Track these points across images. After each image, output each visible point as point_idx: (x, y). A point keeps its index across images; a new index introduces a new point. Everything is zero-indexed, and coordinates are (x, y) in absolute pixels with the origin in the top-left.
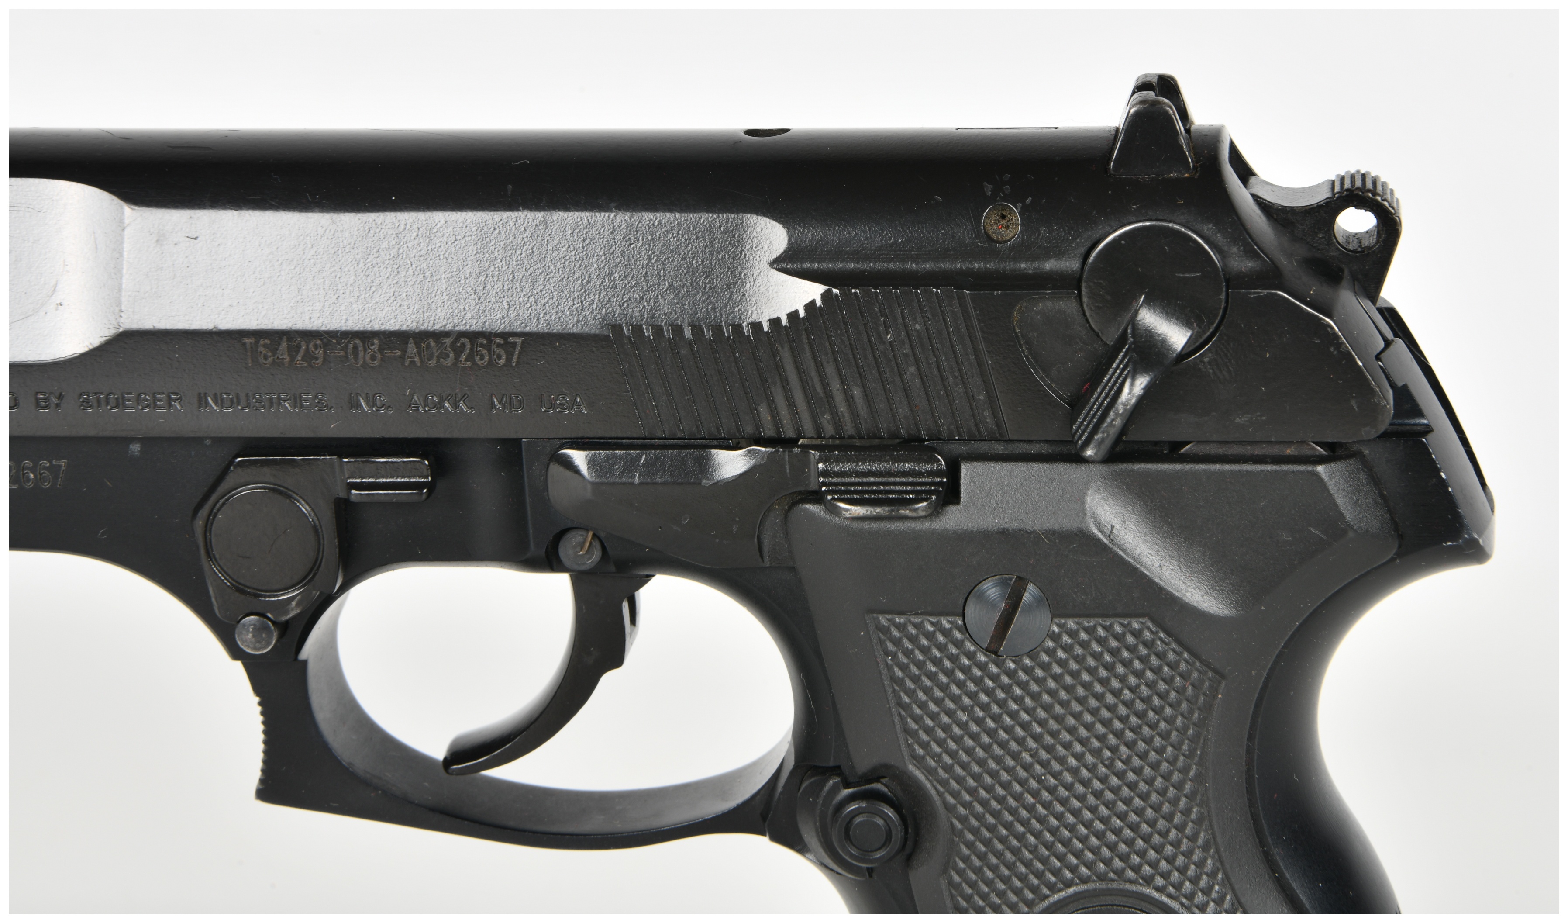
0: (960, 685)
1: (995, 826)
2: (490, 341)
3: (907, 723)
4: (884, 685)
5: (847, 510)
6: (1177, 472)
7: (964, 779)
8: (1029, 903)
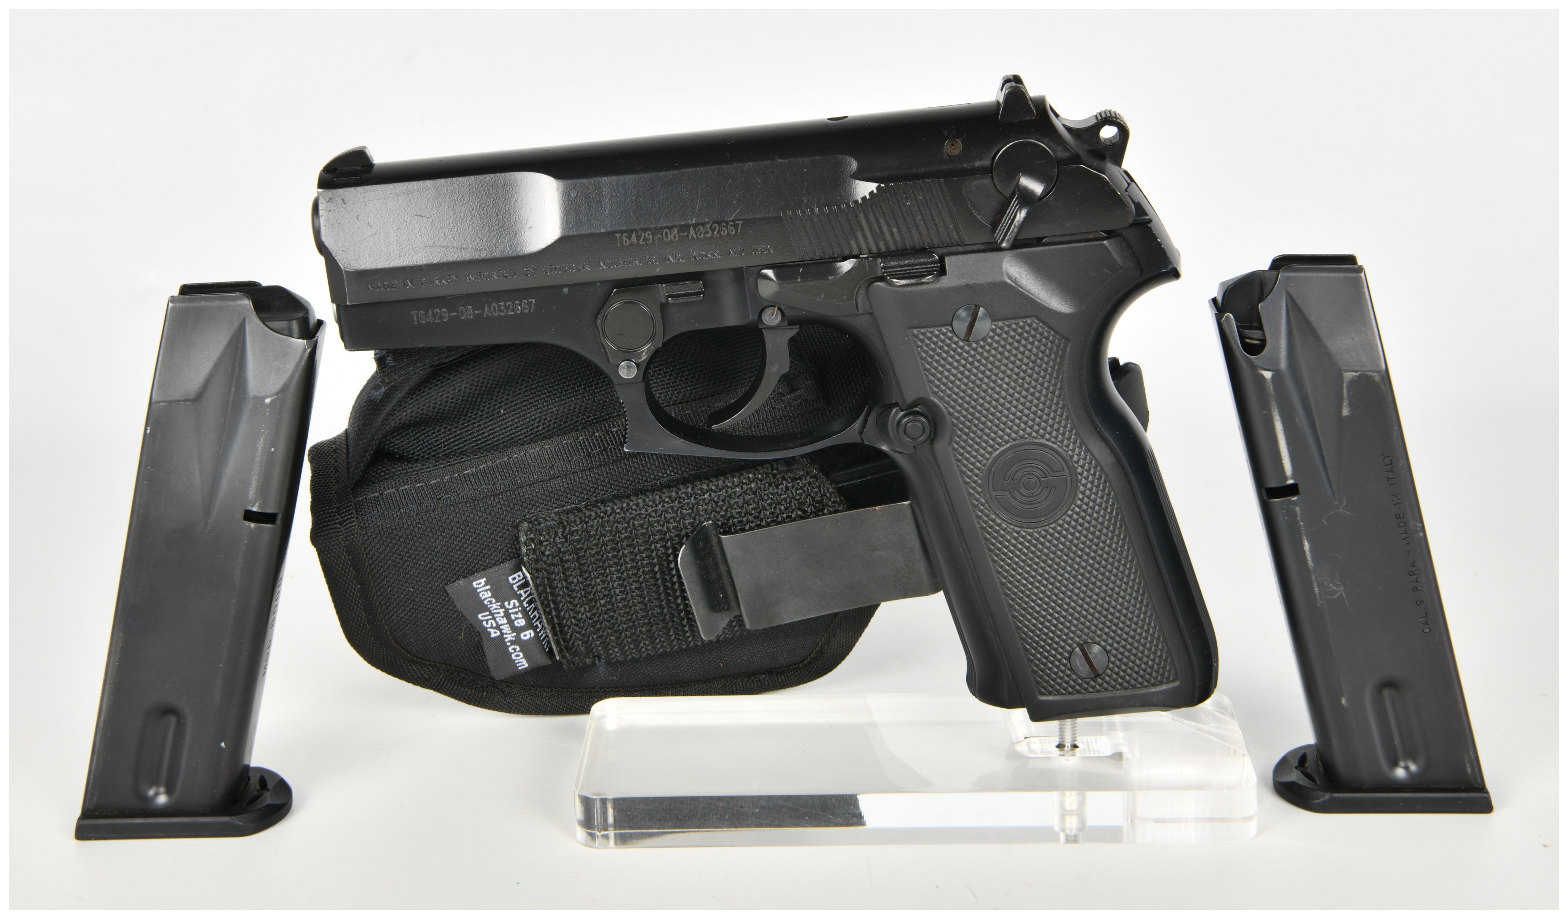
0: (952, 357)
1: (972, 420)
2: (727, 224)
3: (929, 377)
4: (918, 361)
5: (898, 282)
6: (1042, 250)
7: (957, 400)
8: (990, 453)
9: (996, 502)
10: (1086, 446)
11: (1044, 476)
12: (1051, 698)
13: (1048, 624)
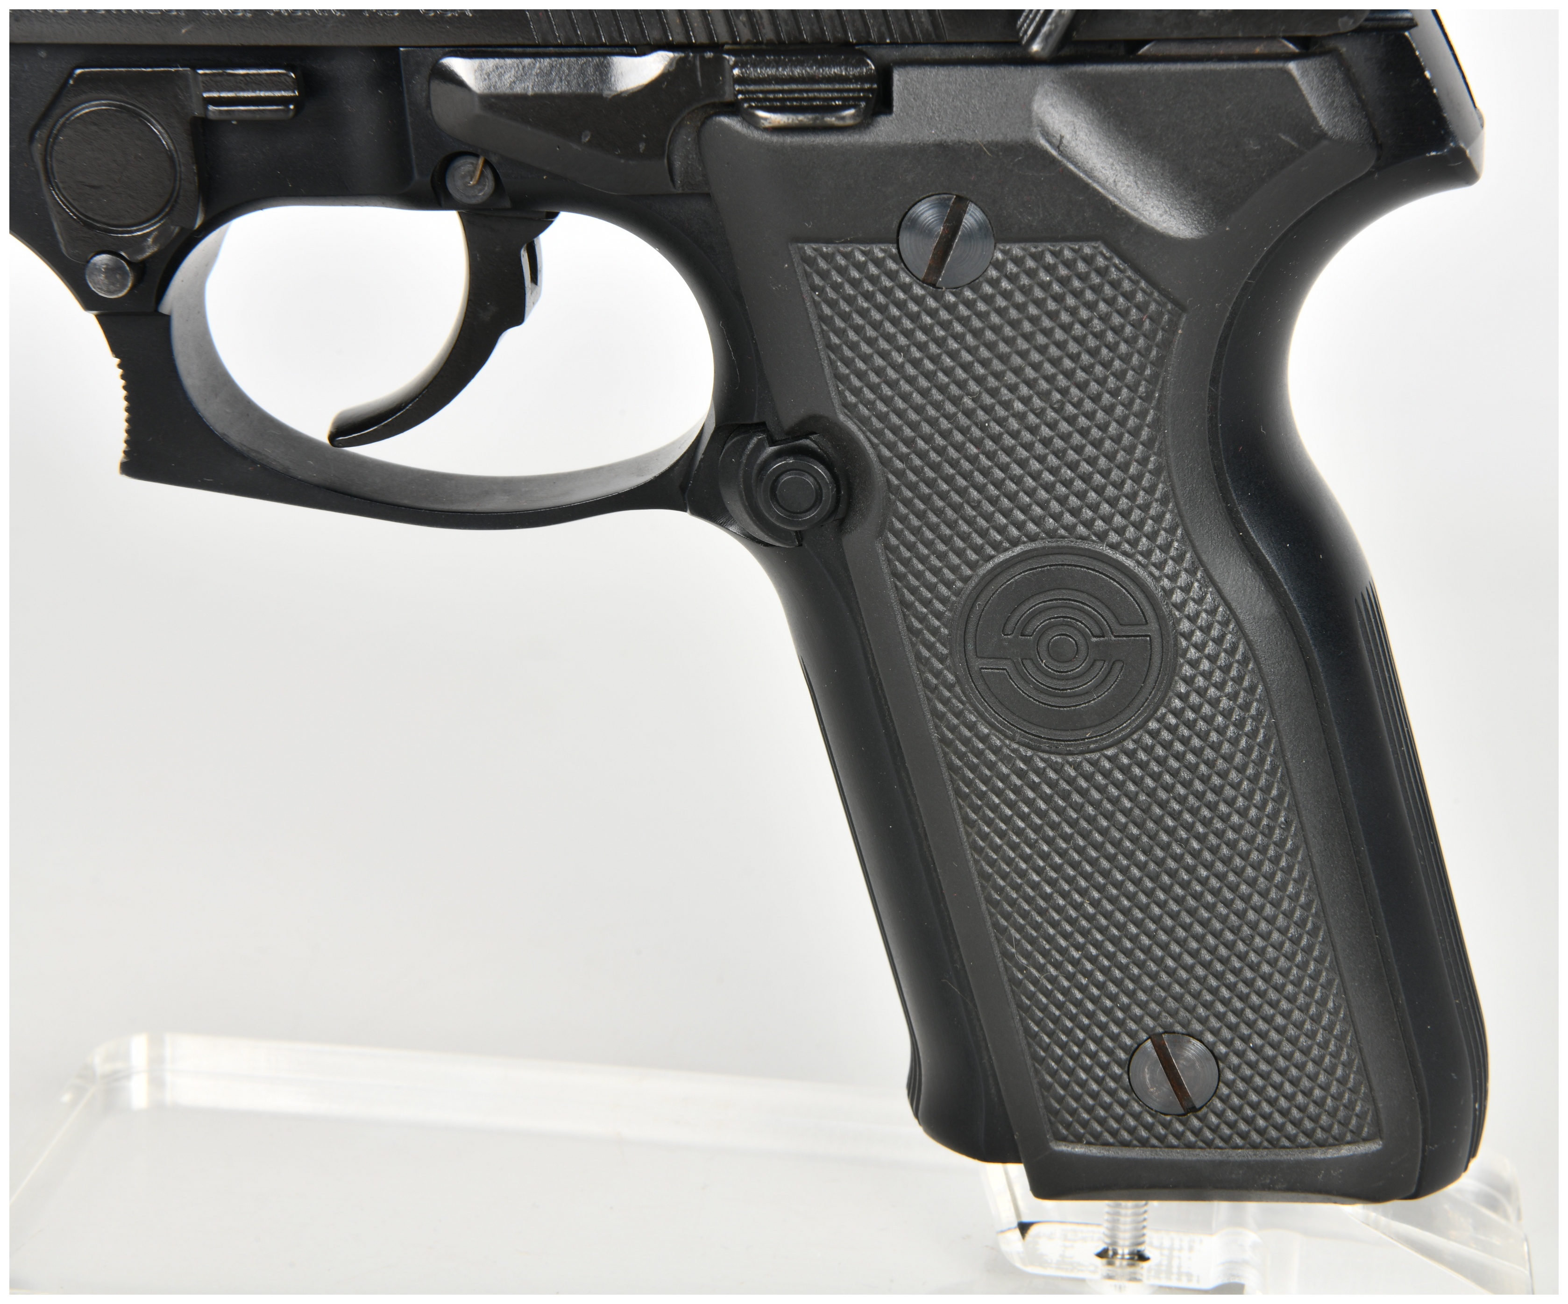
0: (895, 322)
3: (837, 367)
4: (811, 325)
5: (766, 119)
6: (1134, 73)
7: (900, 428)
8: (973, 566)
9: (980, 683)
10: (1206, 571)
11: (1097, 631)
12: (1079, 1149)
13: (1084, 981)
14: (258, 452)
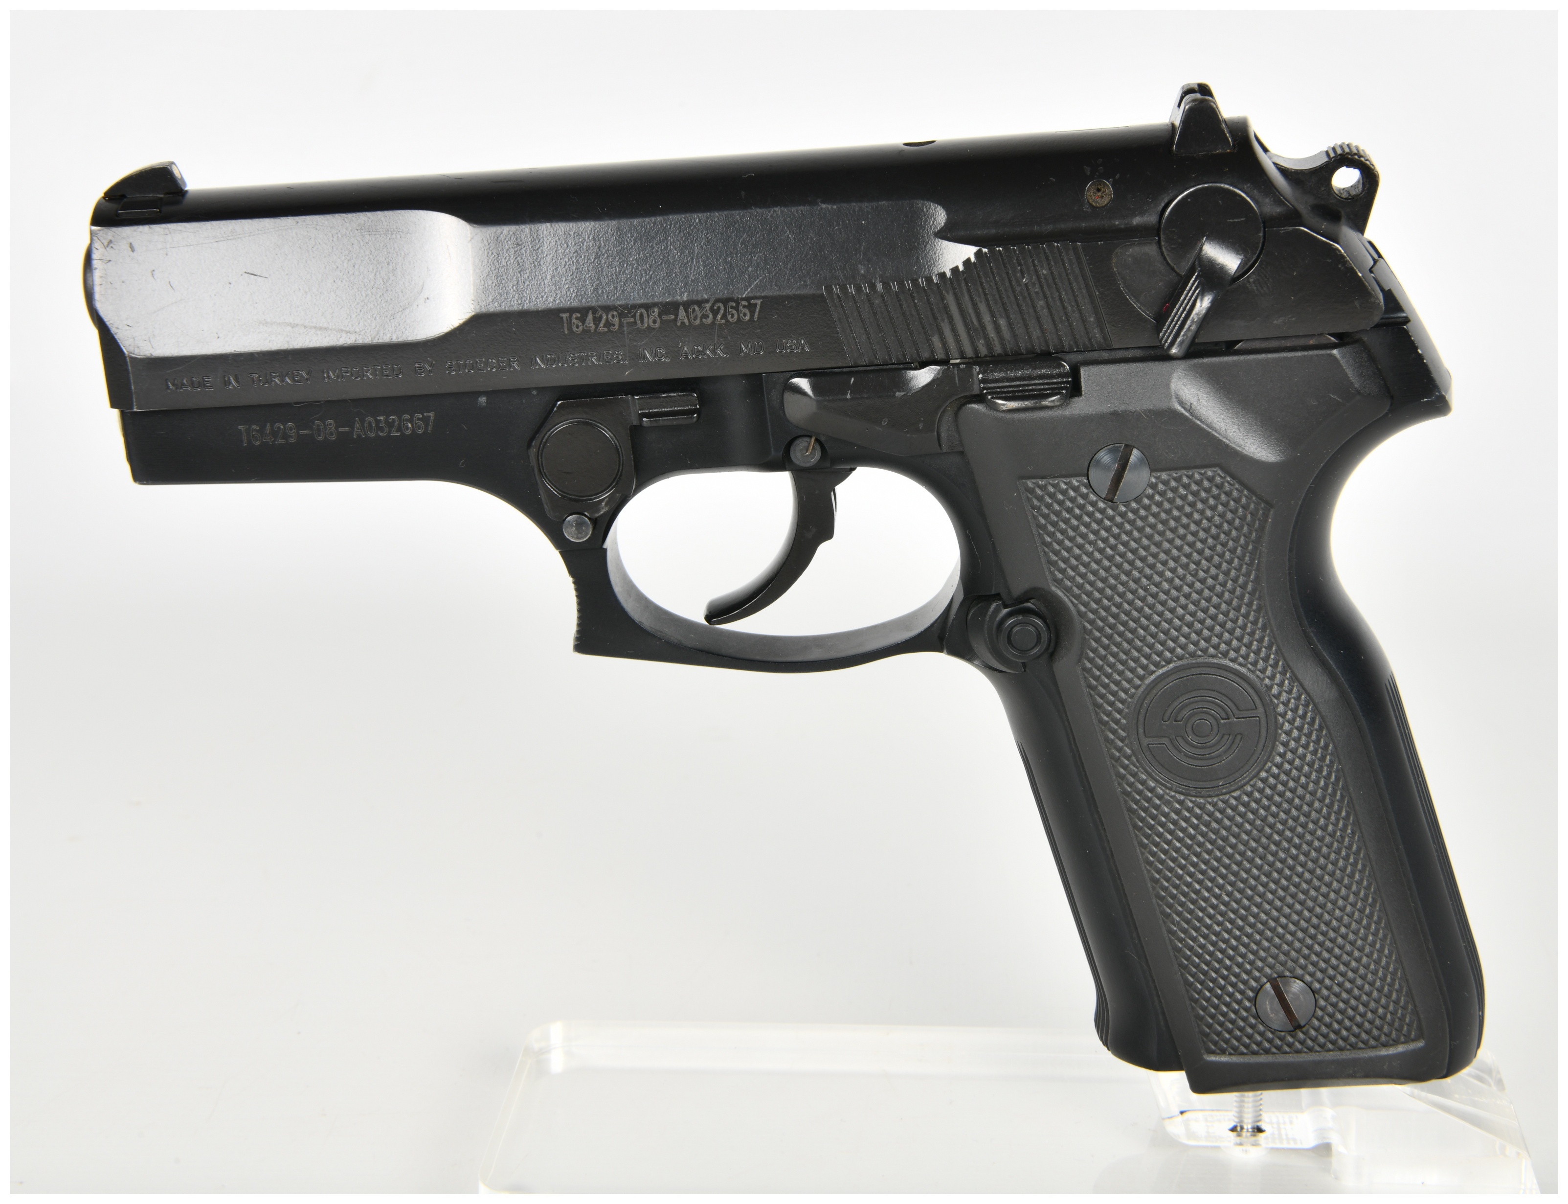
0: (1087, 526)
1: (1115, 625)
2: (738, 303)
3: (1049, 556)
4: (1032, 531)
5: (1004, 405)
6: (1234, 361)
7: (1092, 593)
8: (1142, 678)
9: (1148, 754)
10: (1292, 672)
11: (1224, 716)
12: (1224, 1059)
13: (1224, 946)
14: (661, 632)
